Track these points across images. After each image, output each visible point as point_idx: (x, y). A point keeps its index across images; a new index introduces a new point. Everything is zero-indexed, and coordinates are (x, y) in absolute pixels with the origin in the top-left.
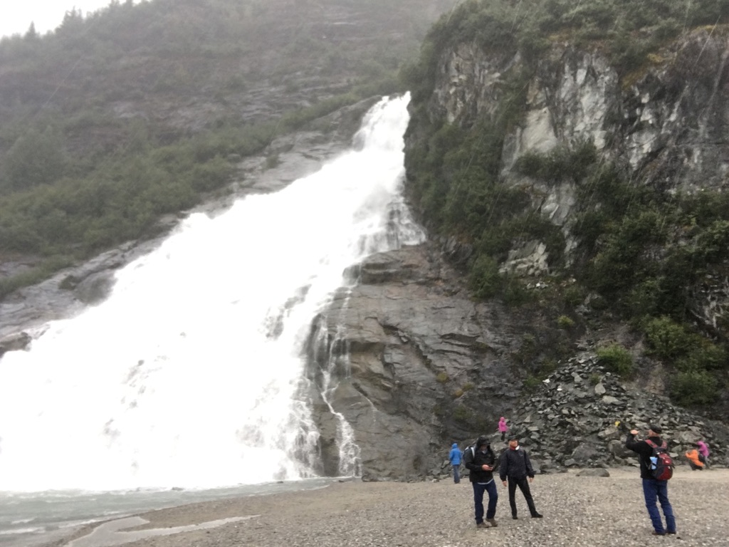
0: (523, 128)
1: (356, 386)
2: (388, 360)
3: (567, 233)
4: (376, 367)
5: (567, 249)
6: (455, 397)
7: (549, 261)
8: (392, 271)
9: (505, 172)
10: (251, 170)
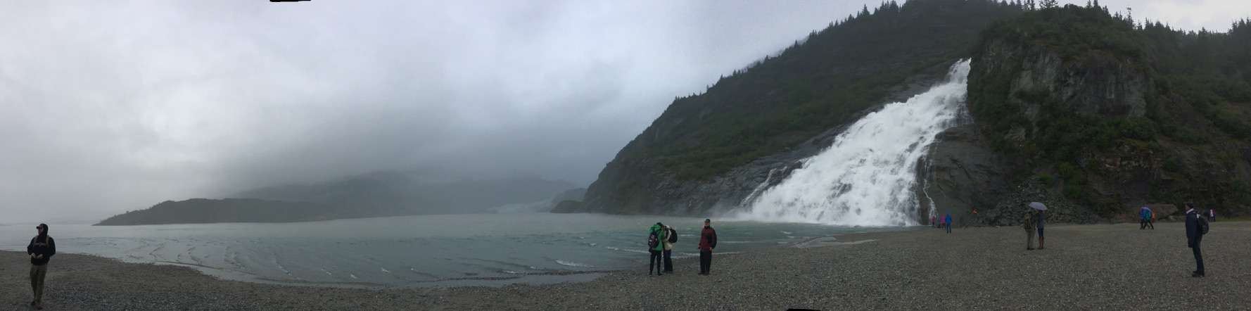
0: (1020, 78)
1: (938, 186)
2: (952, 174)
3: (1034, 124)
4: (947, 177)
5: (1034, 131)
6: (979, 192)
7: (1026, 136)
8: (957, 135)
9: (1010, 96)
10: (895, 92)
